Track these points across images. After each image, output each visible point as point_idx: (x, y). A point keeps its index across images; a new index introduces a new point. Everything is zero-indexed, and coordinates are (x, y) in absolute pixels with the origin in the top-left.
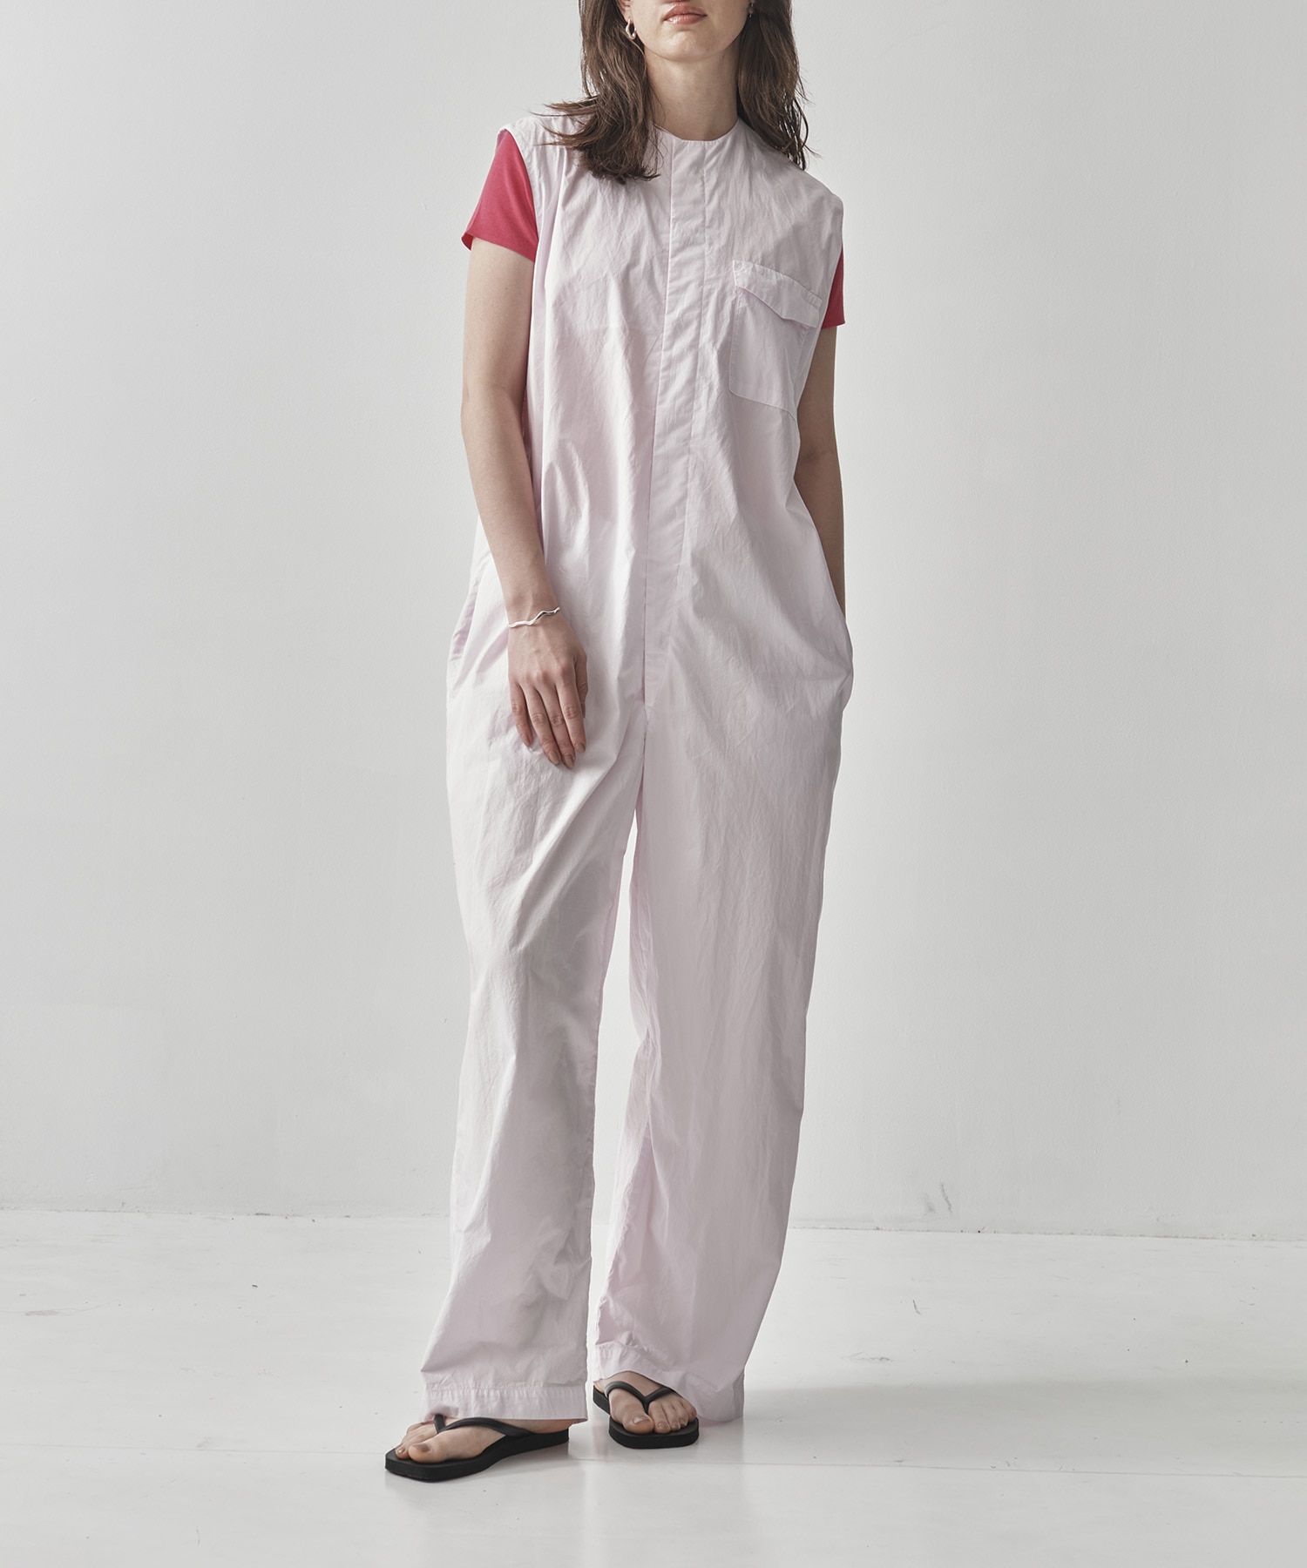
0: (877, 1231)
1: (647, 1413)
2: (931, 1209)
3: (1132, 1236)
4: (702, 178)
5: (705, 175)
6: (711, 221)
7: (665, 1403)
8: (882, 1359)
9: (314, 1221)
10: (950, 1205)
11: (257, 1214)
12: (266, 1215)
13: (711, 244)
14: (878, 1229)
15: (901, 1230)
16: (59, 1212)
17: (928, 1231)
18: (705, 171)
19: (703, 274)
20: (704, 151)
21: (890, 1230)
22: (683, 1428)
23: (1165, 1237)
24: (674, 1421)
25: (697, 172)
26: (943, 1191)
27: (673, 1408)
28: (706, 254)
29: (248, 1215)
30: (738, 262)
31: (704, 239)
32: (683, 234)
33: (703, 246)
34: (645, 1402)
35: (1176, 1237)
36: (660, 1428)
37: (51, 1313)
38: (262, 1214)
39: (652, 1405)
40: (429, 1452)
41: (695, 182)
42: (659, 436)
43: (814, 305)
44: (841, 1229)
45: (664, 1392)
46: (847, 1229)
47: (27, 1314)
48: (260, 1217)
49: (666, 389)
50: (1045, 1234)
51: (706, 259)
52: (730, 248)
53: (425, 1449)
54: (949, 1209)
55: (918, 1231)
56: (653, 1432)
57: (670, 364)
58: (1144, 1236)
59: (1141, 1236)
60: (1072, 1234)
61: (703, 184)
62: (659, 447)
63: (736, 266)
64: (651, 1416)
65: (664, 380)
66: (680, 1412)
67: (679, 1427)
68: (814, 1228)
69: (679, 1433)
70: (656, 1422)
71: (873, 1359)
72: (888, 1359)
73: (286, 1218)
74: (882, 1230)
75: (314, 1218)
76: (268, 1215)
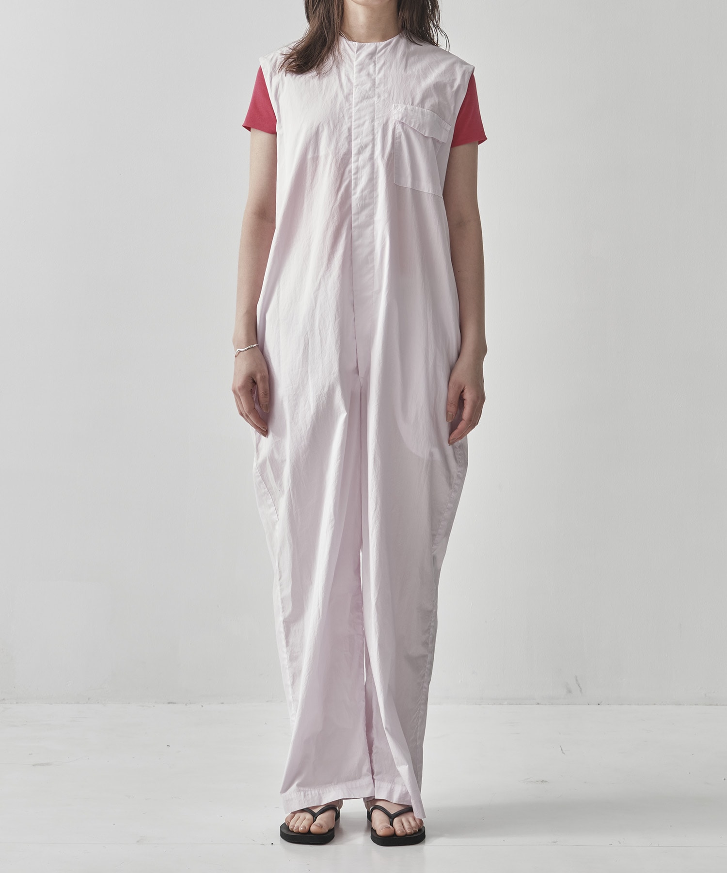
0: (538, 705)
1: (392, 824)
2: (570, 691)
3: (690, 705)
4: (374, 62)
5: (376, 60)
6: (379, 84)
7: (405, 818)
8: (542, 781)
9: (202, 706)
10: (581, 688)
11: (169, 703)
12: (174, 703)
13: (379, 97)
14: (538, 704)
15: (552, 704)
16: (51, 704)
17: (568, 704)
18: (376, 58)
19: (374, 115)
20: (376, 48)
21: (545, 705)
22: (415, 833)
23: (710, 705)
24: (409, 828)
25: (371, 58)
26: (577, 680)
27: (409, 821)
28: (376, 103)
29: (163, 703)
30: (396, 105)
31: (375, 94)
32: (361, 93)
33: (374, 98)
34: (392, 818)
35: (717, 705)
37: (48, 764)
38: (172, 703)
39: (396, 820)
41: (370, 64)
42: (355, 214)
43: (445, 129)
44: (517, 704)
46: (520, 704)
47: (34, 766)
48: (170, 705)
49: (356, 185)
50: (638, 705)
51: (376, 106)
52: (391, 98)
54: (581, 691)
55: (563, 705)
56: (394, 835)
57: (357, 169)
58: (697, 705)
59: (695, 705)
60: (655, 704)
61: (375, 64)
62: (355, 221)
63: (395, 108)
64: (394, 826)
65: (355, 181)
66: (413, 823)
67: (413, 832)
68: (500, 704)
69: (412, 836)
70: (397, 830)
71: (537, 781)
72: (546, 782)
73: (186, 705)
74: (541, 704)
75: (202, 705)
76: (175, 703)
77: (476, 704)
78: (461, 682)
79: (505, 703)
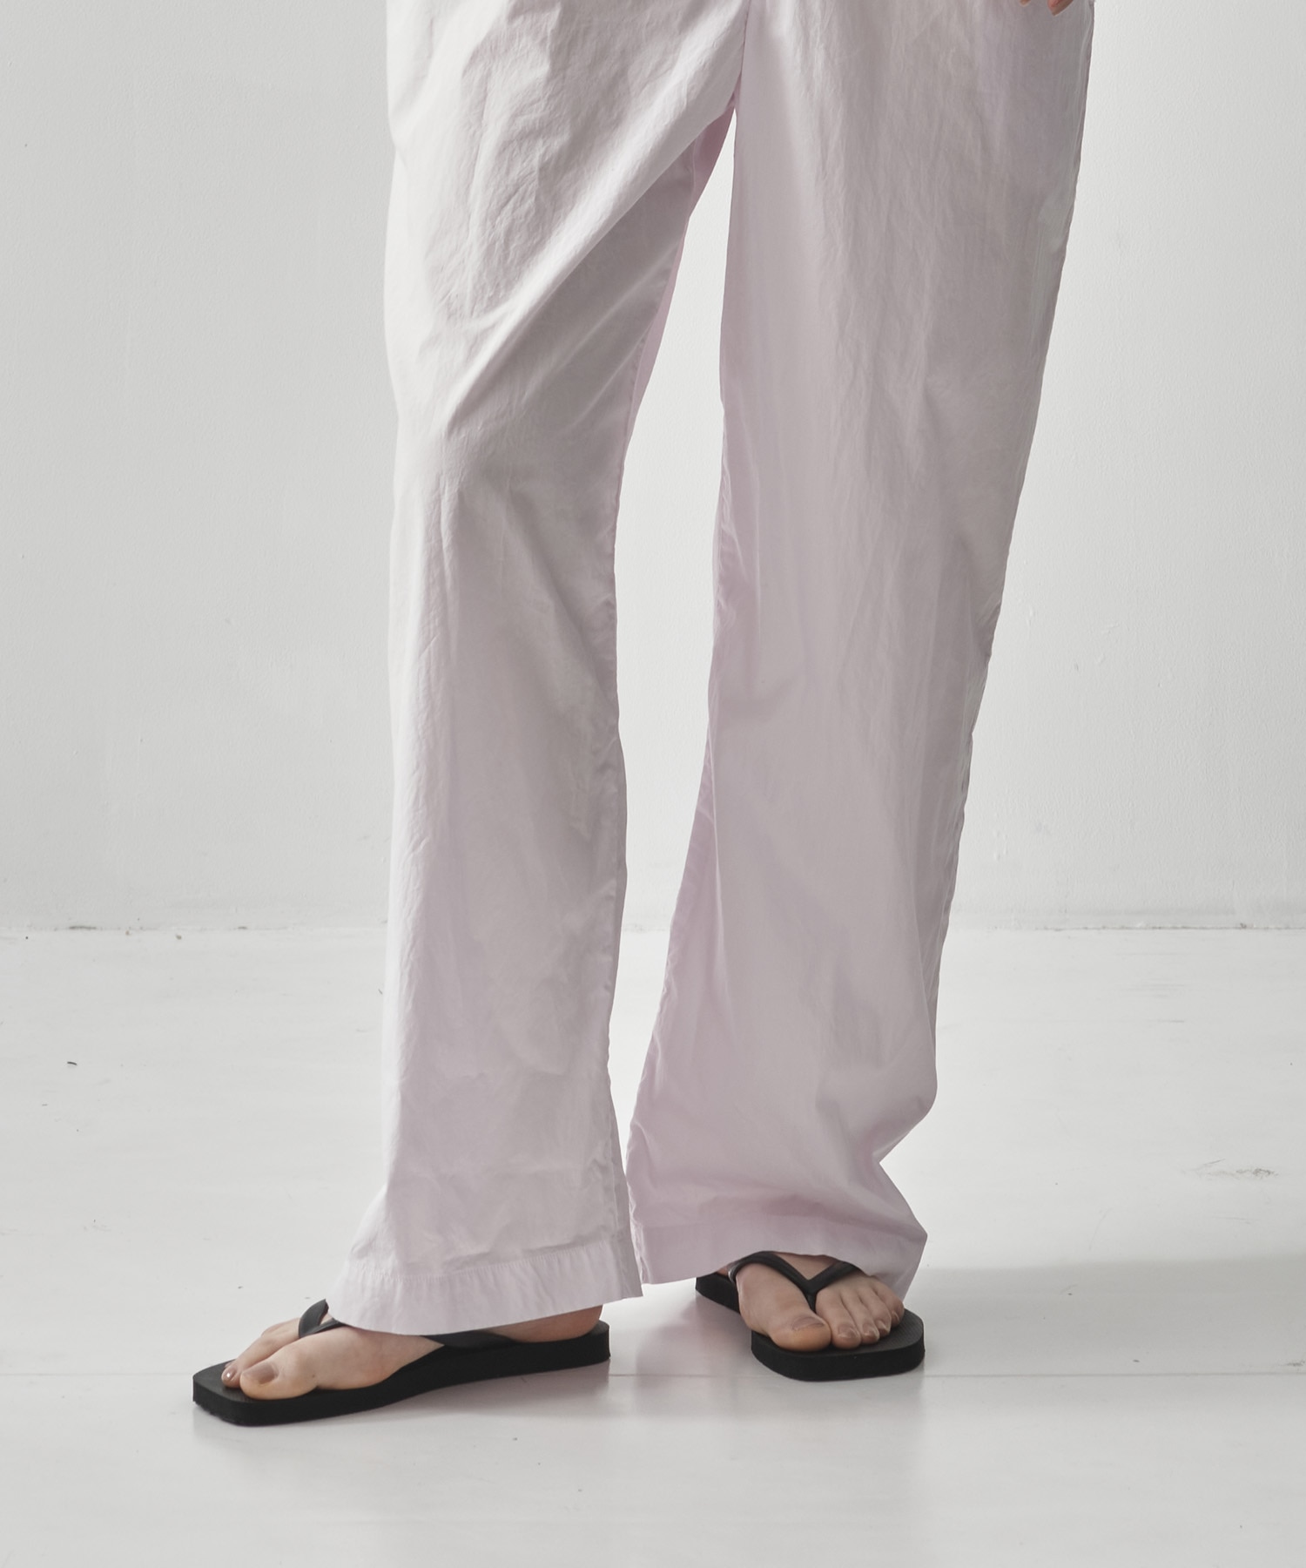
0: (1243, 930)
1: (814, 1310)
7: (844, 1289)
8: (1257, 1172)
9: (179, 938)
11: (73, 928)
12: (89, 928)
14: (1244, 927)
22: (884, 1337)
24: (866, 1324)
27: (861, 1301)
29: (56, 930)
34: (810, 1291)
36: (841, 1337)
38: (81, 927)
39: (824, 1296)
40: (276, 1381)
45: (838, 1272)
46: (1184, 928)
48: (78, 933)
53: (268, 1376)
56: (831, 1347)
64: (822, 1317)
66: (877, 1308)
67: (878, 1335)
69: (879, 1349)
70: (835, 1326)
71: (1241, 1172)
72: (1269, 1173)
73: (127, 933)
74: (1251, 928)
75: (180, 934)
76: (94, 928)
77: (1046, 929)
78: (999, 857)
79: (1139, 925)
